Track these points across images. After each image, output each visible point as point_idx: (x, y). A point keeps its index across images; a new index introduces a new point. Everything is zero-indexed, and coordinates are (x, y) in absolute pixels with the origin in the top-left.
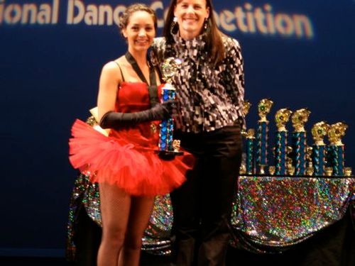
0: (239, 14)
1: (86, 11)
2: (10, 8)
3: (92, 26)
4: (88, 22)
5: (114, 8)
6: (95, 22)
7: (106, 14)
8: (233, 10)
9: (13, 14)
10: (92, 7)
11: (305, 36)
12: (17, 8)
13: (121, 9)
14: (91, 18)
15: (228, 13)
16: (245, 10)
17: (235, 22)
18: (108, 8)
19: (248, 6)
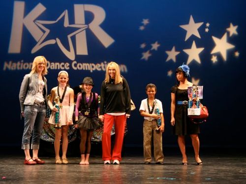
0: (102, 65)
1: (51, 65)
2: (25, 64)
3: (53, 70)
4: (51, 68)
5: (60, 63)
6: (54, 68)
7: (57, 66)
8: (100, 64)
9: (26, 66)
10: (53, 63)
11: (124, 72)
12: (27, 64)
13: (63, 64)
14: (52, 67)
15: (99, 65)
16: (104, 64)
17: (101, 67)
18: (58, 64)
19: (105, 62)
